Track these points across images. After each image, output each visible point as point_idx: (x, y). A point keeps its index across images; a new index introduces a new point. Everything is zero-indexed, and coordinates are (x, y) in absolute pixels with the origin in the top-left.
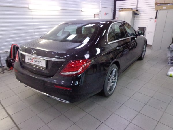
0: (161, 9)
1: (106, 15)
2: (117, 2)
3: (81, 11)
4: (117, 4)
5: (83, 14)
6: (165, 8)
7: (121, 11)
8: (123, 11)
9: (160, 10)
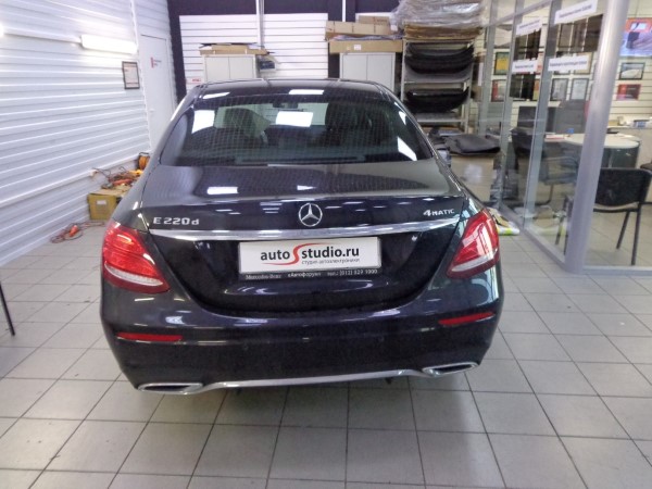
0: (349, 52)
1: (155, 67)
2: (183, 19)
3: (80, 45)
4: (182, 26)
5: (88, 59)
6: (358, 47)
7: (211, 52)
8: (217, 52)
9: (346, 53)
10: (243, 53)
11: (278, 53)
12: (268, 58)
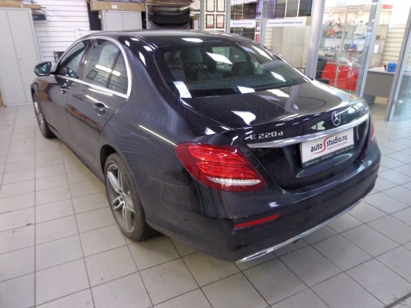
0: (107, 10)
6: (115, 6)
10: (20, 7)
11: (48, 8)
12: (41, 12)
